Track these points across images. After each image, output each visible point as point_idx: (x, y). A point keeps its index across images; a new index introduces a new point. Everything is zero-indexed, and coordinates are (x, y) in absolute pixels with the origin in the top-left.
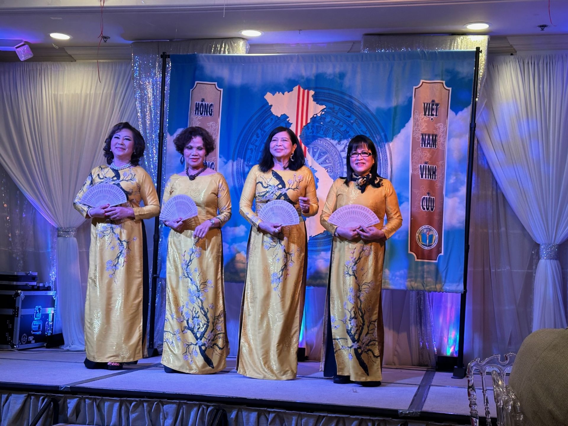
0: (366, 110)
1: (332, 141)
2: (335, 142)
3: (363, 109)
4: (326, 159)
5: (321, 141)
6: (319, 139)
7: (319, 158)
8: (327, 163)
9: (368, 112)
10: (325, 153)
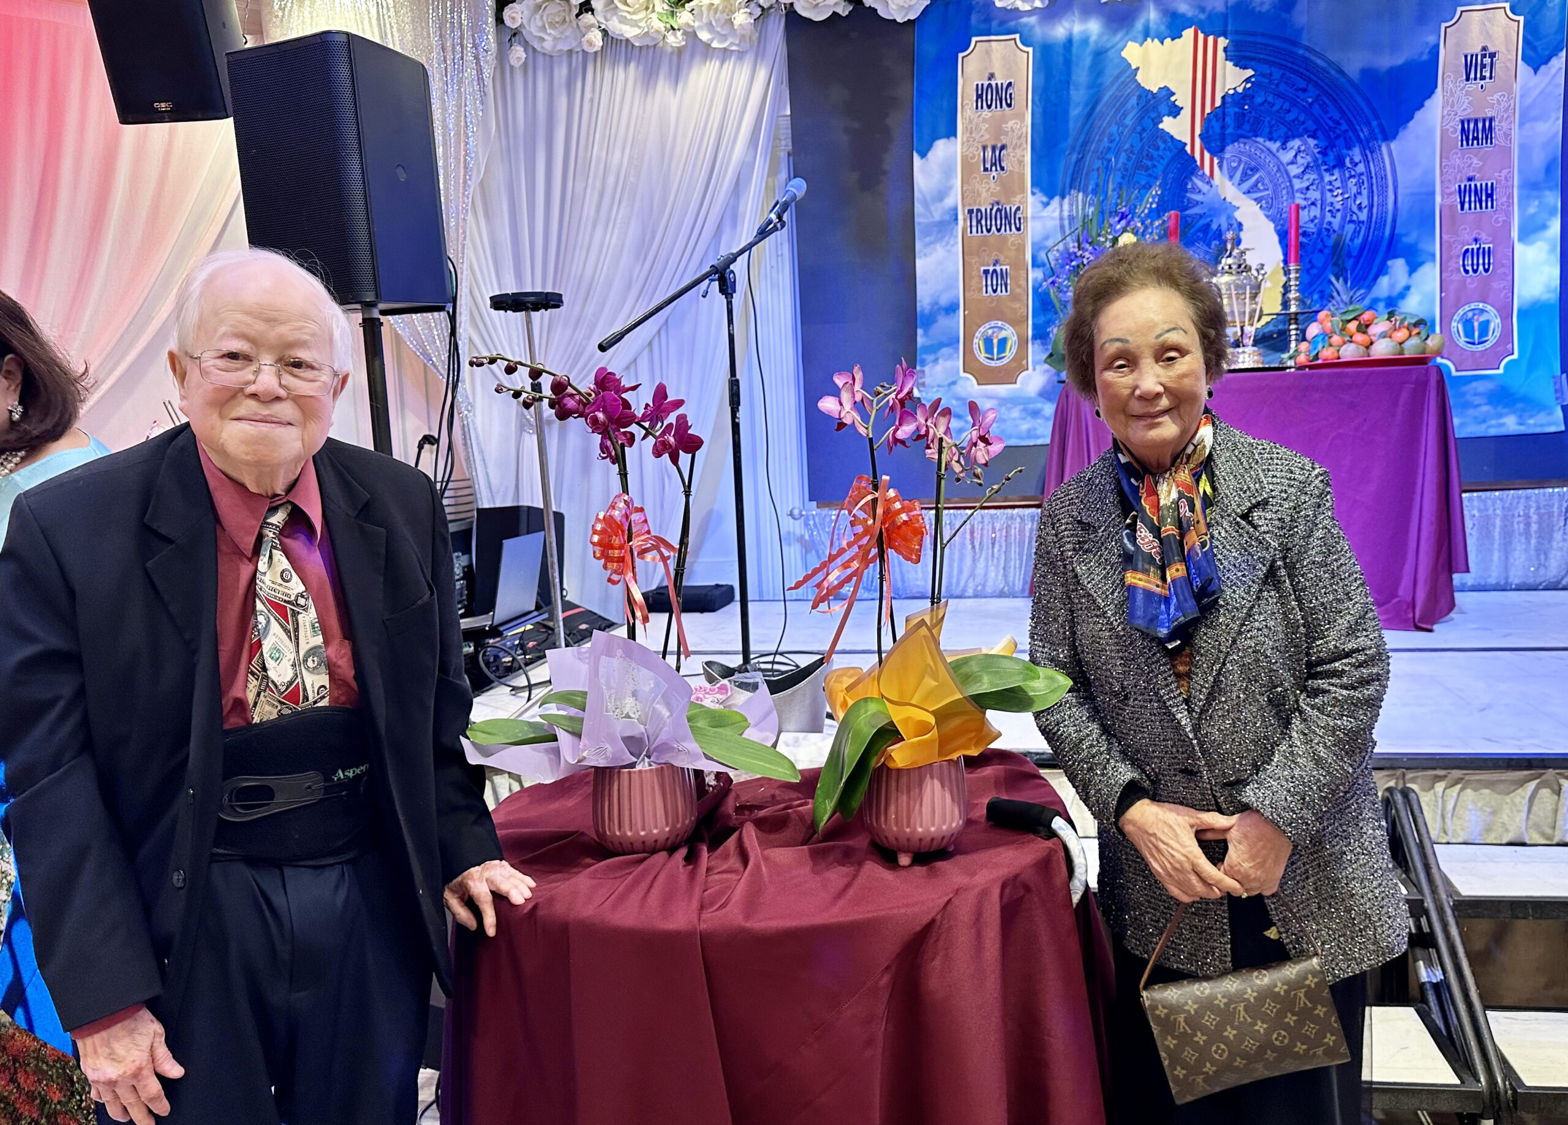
0: (1338, 76)
1: (1268, 144)
2: (1274, 146)
3: (1333, 72)
4: (1257, 182)
5: (1245, 144)
6: (1242, 140)
7: (1242, 181)
8: (1260, 191)
9: (1342, 80)
10: (1254, 170)
